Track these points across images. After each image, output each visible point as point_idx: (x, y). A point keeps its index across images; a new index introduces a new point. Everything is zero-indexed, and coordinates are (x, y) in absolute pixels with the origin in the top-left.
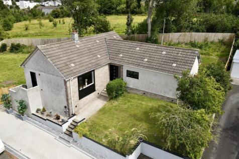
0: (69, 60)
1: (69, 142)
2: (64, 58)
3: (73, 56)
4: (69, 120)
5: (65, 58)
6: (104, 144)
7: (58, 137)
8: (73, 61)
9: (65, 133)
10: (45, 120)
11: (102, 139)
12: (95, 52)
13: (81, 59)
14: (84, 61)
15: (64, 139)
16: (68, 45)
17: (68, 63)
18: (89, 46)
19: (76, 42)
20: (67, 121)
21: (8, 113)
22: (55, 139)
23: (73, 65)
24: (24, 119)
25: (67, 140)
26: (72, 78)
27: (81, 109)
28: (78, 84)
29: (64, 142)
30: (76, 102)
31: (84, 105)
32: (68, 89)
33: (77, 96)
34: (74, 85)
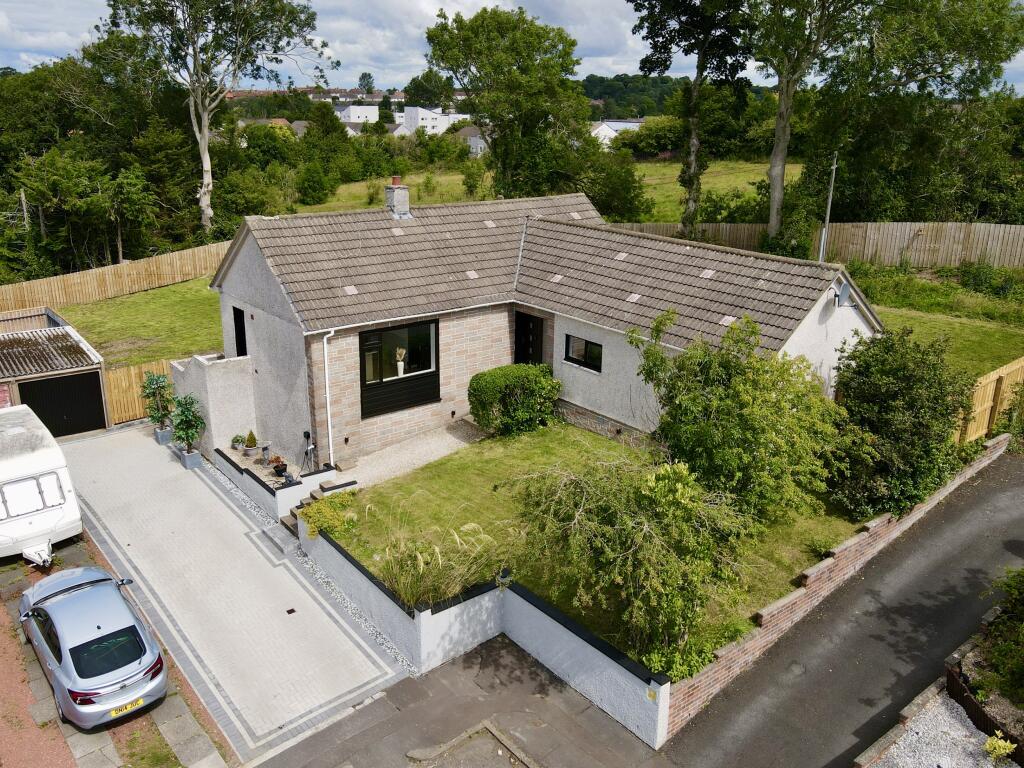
0: (342, 273)
1: (282, 551)
2: (326, 265)
3: (365, 261)
4: (304, 480)
5: (332, 265)
6: (372, 569)
7: (259, 531)
8: (358, 280)
9: (283, 523)
10: (241, 471)
11: (373, 552)
12: (463, 259)
13: (393, 276)
14: (400, 284)
15: (271, 540)
16: (363, 226)
17: (333, 282)
18: (448, 235)
19: (396, 217)
20: (300, 483)
21: (157, 440)
22: (247, 535)
23: (351, 290)
24: (188, 463)
25: (276, 545)
26: (329, 332)
27: (367, 454)
28: (358, 358)
29: (267, 547)
30: (347, 424)
31: (385, 445)
32: (315, 369)
33: (353, 404)
34: (340, 359)
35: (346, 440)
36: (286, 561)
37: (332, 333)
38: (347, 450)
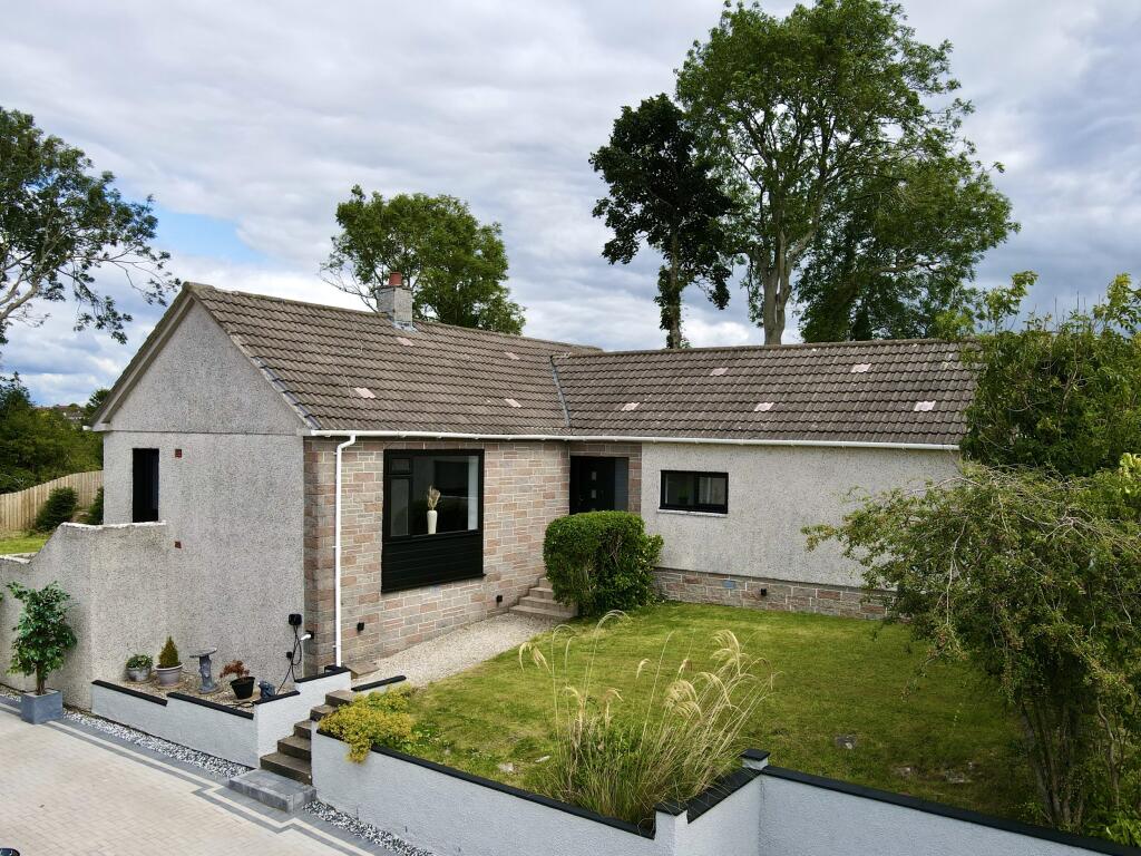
0: (346, 371)
1: (283, 806)
2: (320, 359)
3: (373, 364)
4: (302, 688)
7: (219, 786)
8: (370, 383)
9: (265, 765)
11: (493, 760)
17: (337, 380)
18: (467, 357)
19: (397, 326)
22: (198, 794)
23: (365, 393)
26: (347, 438)
27: (387, 655)
28: (381, 493)
29: (247, 806)
30: (362, 600)
31: (411, 643)
32: (321, 500)
33: (370, 568)
34: (357, 489)
35: (360, 627)
36: (296, 821)
37: (353, 441)
38: (360, 647)
